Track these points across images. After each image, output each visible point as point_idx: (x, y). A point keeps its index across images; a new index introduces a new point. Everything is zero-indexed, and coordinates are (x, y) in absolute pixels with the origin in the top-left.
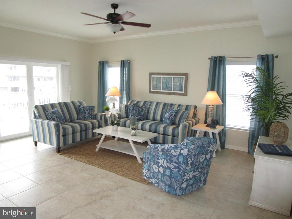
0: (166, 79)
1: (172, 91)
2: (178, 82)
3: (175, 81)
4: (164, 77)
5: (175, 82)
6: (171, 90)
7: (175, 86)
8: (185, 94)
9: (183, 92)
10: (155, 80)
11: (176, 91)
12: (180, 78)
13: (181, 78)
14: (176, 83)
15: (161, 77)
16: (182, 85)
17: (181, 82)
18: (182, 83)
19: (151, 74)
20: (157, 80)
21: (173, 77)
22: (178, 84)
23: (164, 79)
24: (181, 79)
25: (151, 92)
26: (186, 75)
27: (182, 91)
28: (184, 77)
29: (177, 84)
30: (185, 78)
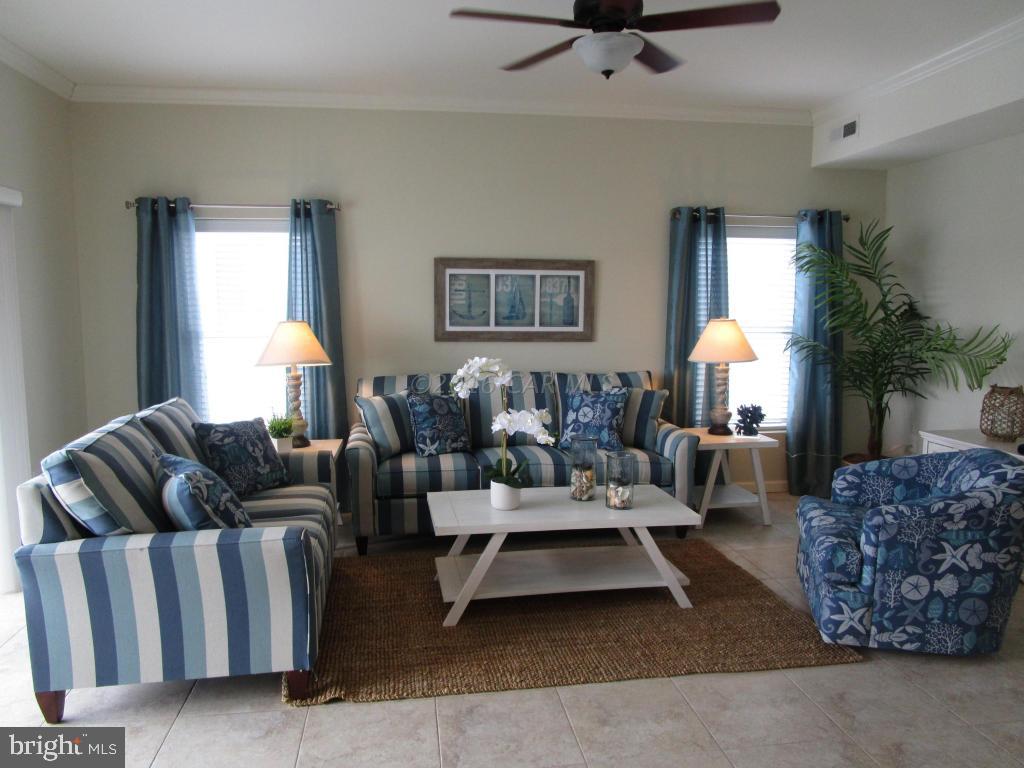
0: (508, 283)
1: (537, 328)
2: (560, 293)
3: (549, 290)
4: (503, 276)
5: (546, 292)
6: (532, 324)
7: (547, 310)
8: (588, 336)
9: (580, 328)
10: (461, 288)
11: (551, 325)
12: (566, 280)
13: (569, 277)
14: (551, 295)
15: (488, 277)
16: (575, 304)
17: (569, 294)
18: (574, 296)
19: (441, 263)
20: (468, 286)
21: (538, 273)
22: (559, 301)
23: (500, 283)
24: (569, 282)
25: (441, 336)
26: (589, 266)
27: (576, 325)
28: (581, 274)
29: (554, 300)
30: (586, 277)
